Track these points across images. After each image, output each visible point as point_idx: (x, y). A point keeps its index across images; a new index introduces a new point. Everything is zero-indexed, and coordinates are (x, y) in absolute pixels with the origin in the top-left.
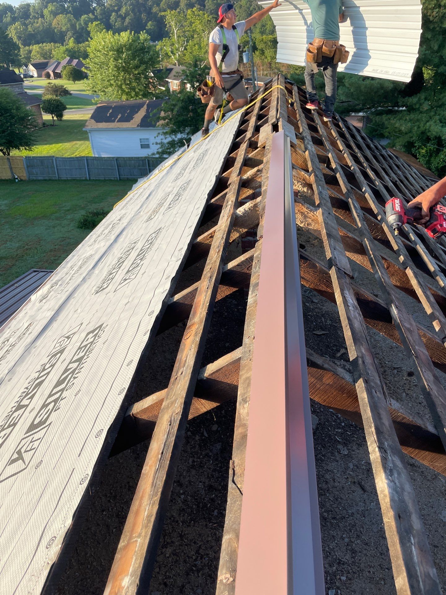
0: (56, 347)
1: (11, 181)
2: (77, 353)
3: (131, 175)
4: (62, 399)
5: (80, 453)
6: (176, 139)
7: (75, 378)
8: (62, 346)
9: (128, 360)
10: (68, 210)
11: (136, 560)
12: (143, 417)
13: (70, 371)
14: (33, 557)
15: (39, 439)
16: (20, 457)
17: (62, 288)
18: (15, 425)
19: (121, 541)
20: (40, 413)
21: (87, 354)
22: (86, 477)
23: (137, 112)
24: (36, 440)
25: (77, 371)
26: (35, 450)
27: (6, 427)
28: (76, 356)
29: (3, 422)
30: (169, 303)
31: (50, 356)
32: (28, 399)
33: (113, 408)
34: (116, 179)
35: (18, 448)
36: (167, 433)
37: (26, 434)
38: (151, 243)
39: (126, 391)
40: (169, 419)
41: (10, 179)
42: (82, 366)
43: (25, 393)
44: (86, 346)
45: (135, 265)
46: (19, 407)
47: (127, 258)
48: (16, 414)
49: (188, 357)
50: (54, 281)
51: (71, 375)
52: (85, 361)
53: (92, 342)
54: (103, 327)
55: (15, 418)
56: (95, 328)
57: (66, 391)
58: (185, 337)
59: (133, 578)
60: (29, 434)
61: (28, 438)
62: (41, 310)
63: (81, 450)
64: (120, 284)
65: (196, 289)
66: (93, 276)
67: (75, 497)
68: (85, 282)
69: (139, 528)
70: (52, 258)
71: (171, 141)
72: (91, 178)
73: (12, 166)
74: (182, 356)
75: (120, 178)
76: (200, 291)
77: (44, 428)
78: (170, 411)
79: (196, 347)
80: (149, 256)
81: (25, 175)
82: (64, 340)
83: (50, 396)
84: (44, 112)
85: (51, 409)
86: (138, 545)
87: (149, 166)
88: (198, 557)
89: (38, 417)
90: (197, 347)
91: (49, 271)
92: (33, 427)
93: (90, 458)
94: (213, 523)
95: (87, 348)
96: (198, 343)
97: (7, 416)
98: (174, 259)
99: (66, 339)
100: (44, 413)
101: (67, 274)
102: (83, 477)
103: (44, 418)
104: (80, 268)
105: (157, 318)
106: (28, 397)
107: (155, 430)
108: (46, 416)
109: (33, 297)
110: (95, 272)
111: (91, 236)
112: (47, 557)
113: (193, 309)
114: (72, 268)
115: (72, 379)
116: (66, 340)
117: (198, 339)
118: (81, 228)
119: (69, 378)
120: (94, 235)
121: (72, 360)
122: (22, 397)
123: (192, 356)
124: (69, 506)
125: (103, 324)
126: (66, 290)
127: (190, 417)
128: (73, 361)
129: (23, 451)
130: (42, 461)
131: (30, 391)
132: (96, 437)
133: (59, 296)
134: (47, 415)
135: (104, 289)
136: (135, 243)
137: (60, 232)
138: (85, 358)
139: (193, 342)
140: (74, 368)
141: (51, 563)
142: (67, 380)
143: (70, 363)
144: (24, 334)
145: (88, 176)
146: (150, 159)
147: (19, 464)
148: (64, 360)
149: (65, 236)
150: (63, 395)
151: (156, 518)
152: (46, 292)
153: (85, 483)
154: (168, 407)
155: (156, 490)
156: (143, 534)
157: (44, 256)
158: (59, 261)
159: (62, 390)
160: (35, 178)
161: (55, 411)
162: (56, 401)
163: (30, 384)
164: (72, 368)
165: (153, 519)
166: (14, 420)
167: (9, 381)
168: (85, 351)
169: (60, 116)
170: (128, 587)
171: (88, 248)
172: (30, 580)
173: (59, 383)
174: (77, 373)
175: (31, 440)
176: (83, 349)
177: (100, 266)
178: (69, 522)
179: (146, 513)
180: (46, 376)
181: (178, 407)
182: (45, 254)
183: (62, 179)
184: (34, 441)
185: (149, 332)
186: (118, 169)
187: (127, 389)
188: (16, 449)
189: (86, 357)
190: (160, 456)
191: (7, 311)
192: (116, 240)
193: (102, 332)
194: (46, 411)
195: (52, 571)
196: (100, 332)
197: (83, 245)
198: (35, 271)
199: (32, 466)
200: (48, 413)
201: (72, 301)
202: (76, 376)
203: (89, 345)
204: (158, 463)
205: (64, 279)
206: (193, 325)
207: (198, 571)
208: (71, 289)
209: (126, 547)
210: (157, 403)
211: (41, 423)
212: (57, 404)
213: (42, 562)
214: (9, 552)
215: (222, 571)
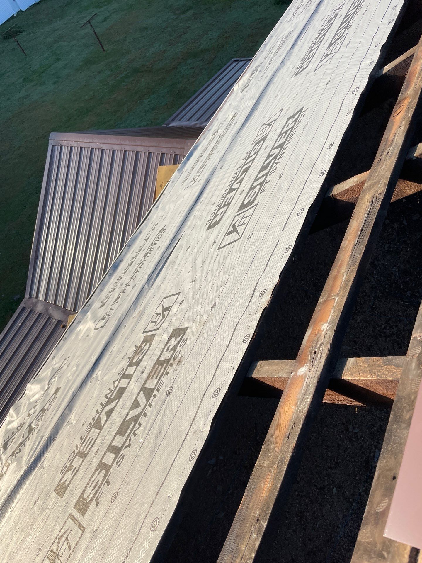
0: (259, 135)
2: (279, 139)
4: (266, 183)
5: (284, 228)
7: (277, 163)
8: (265, 134)
9: (329, 143)
11: (333, 312)
12: (342, 199)
13: (273, 157)
14: (250, 302)
15: (249, 216)
16: (235, 230)
17: (262, 74)
18: (229, 204)
19: (321, 297)
20: (249, 195)
21: (288, 139)
22: (290, 247)
24: (246, 217)
25: (279, 157)
27: (222, 206)
28: (277, 142)
29: (220, 202)
30: (377, 77)
31: (254, 144)
32: (238, 183)
33: (314, 189)
35: (233, 223)
36: (368, 212)
37: (238, 211)
38: (357, 6)
39: (326, 174)
40: (371, 200)
42: (283, 151)
43: (235, 178)
44: (286, 132)
45: (338, 36)
46: (231, 190)
47: (329, 29)
48: (229, 196)
49: (397, 135)
50: (254, 68)
51: (273, 160)
52: (286, 146)
53: (292, 128)
54: (303, 111)
55: (229, 199)
56: (296, 112)
57: (270, 175)
58: (394, 114)
59: (331, 325)
60: (241, 212)
61: (240, 215)
62: (243, 100)
63: (285, 226)
64: (321, 61)
65: (412, 57)
66: (293, 56)
67: (280, 262)
68: (284, 64)
69: (337, 289)
70: (251, 45)
74: (388, 137)
76: (417, 57)
77: (253, 207)
78: (372, 192)
79: (406, 123)
80: (354, 23)
82: (266, 127)
83: (256, 180)
85: (257, 191)
86: (336, 302)
89: (247, 198)
90: (408, 123)
91: (248, 59)
92: (243, 206)
93: (292, 233)
95: (288, 134)
96: (410, 119)
97: (222, 198)
98: (386, 21)
99: (268, 127)
100: (252, 195)
101: (265, 58)
102: (287, 247)
103: (252, 199)
104: (279, 49)
105: (363, 95)
106: (238, 181)
107: (355, 209)
108: (253, 197)
109: (235, 87)
110: (294, 52)
111: (290, 9)
112: (260, 303)
113: (406, 80)
114: (270, 50)
115: (275, 164)
116: (267, 128)
117: (410, 115)
119: (271, 163)
120: (293, 9)
121: (273, 146)
122: (233, 182)
123: (401, 134)
124: (276, 268)
125: (303, 108)
126: (265, 76)
127: (393, 199)
128: (275, 147)
129: (237, 225)
130: (252, 233)
131: (239, 176)
132: (298, 215)
133: (259, 83)
134: (254, 196)
135: (304, 69)
136: (338, 9)
137: (257, 12)
138: (286, 144)
139: (403, 119)
140: (276, 154)
141: (263, 308)
142: (270, 165)
143: (272, 149)
144: (230, 125)
147: (235, 236)
148: (267, 147)
149: (261, 17)
150: (267, 179)
151: (353, 283)
152: (246, 81)
153: (289, 252)
154: (370, 188)
155: (354, 261)
156: (341, 294)
157: (243, 43)
158: (257, 47)
159: (266, 175)
161: (261, 193)
162: (261, 184)
163: (239, 170)
164: (274, 154)
165: (350, 284)
166: (228, 200)
167: (221, 168)
168: (286, 137)
170: (326, 331)
171: (286, 25)
172: (248, 317)
173: (263, 168)
174: (279, 158)
175: (242, 216)
176: (284, 135)
177: (299, 43)
178: (276, 280)
179: (344, 278)
181: (381, 188)
182: (243, 41)
184: (245, 218)
185: (352, 112)
187: (327, 171)
188: (231, 224)
189: (287, 143)
190: (359, 233)
191: (213, 106)
192: (316, 10)
193: (302, 116)
194: (253, 193)
195: (264, 313)
196: (300, 117)
197: (281, 22)
198: (235, 61)
199: (245, 237)
200: (255, 195)
201: (272, 87)
202: (278, 161)
203: (289, 131)
204: (357, 238)
205: (262, 64)
206: (405, 98)
208: (270, 75)
209: (324, 303)
210: (358, 185)
211: (250, 203)
212: (262, 187)
213: (257, 306)
214: (232, 297)
215: (416, 330)
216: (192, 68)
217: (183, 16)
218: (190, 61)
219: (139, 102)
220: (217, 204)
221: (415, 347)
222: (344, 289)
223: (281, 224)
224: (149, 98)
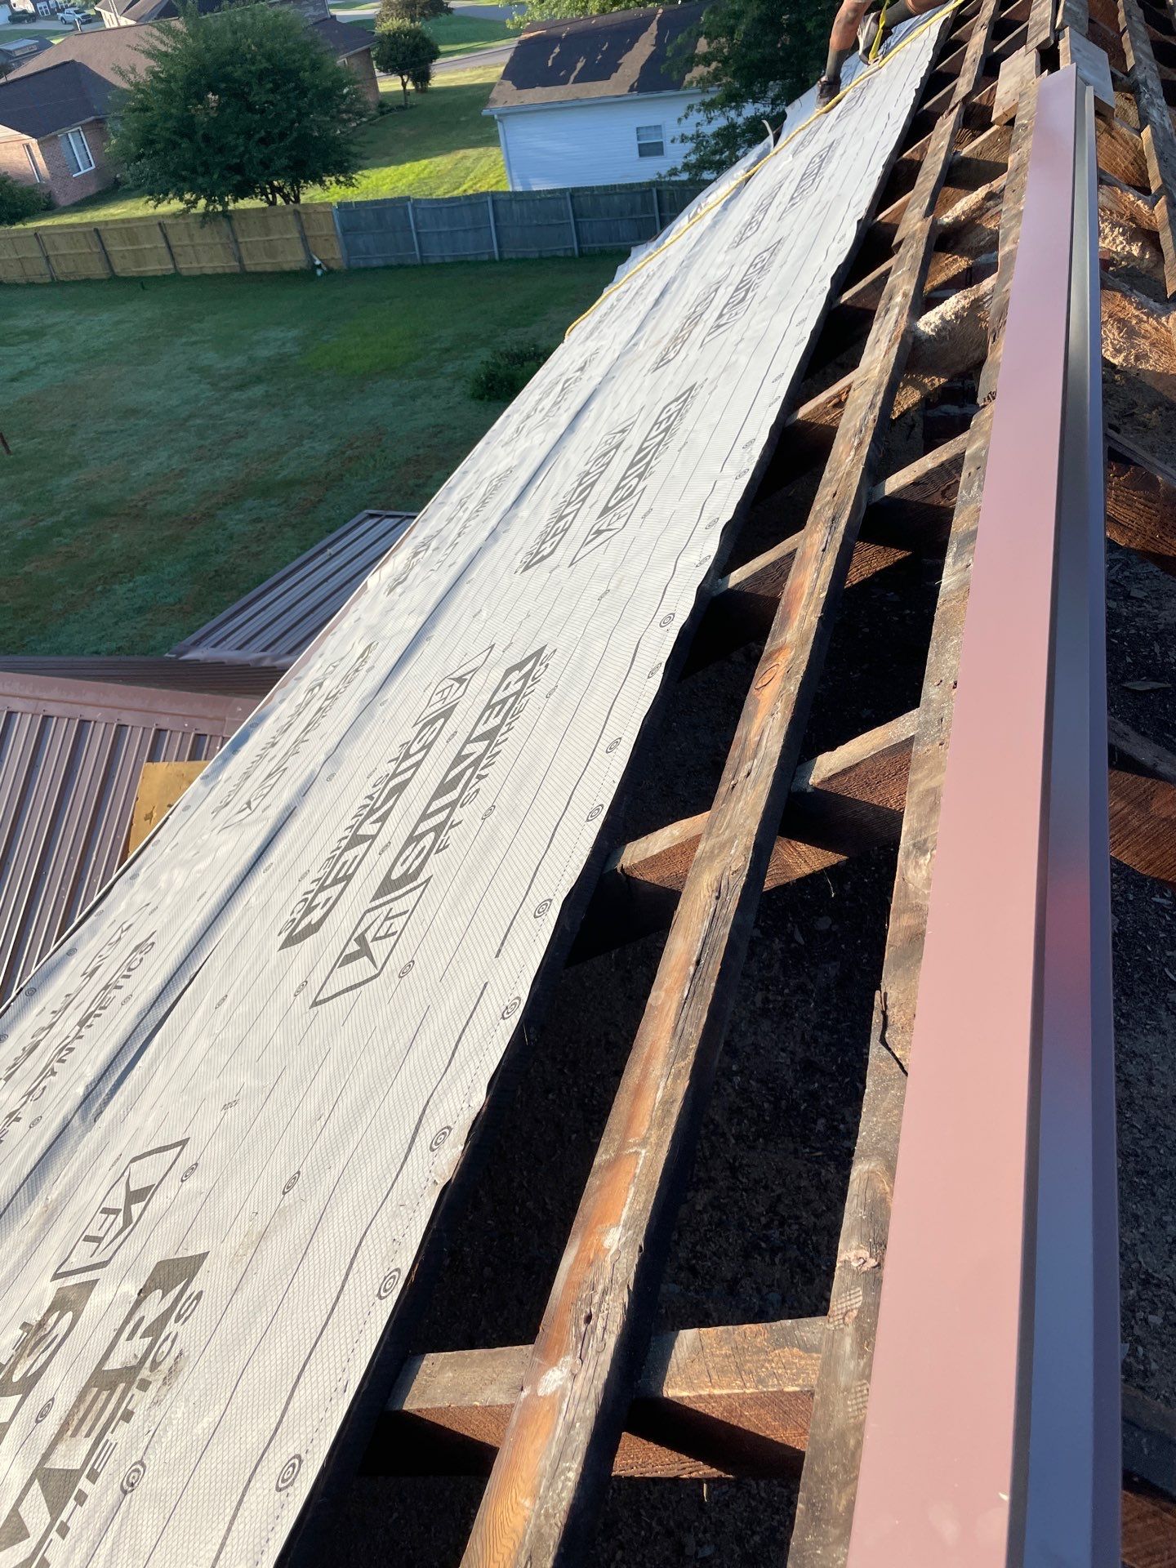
0: (432, 703)
1: (306, 275)
2: (484, 718)
3: (611, 241)
4: (452, 826)
5: (500, 951)
6: (740, 121)
7: (480, 777)
8: (448, 701)
9: (608, 739)
10: (447, 350)
11: (635, 1193)
12: (647, 878)
13: (469, 761)
14: (402, 1167)
15: (405, 913)
16: (364, 951)
17: (440, 557)
18: (348, 878)
19: (601, 1150)
20: (404, 856)
21: (508, 720)
22: (515, 1004)
23: (630, 47)
24: (397, 916)
25: (485, 762)
26: (396, 937)
27: (328, 883)
28: (480, 724)
29: (322, 872)
30: (715, 594)
31: (421, 725)
32: (374, 822)
33: (576, 850)
34: (569, 253)
35: (359, 931)
36: (710, 917)
37: (374, 899)
38: (666, 430)
39: (604, 813)
40: (716, 885)
41: (302, 269)
42: (496, 750)
43: (368, 809)
44: (504, 701)
45: (624, 493)
46: (356, 840)
47: (602, 473)
48: (349, 856)
49: (766, 734)
50: (420, 539)
51: (471, 770)
52: (503, 738)
53: (518, 694)
54: (544, 655)
55: (348, 864)
56: (525, 656)
57: (461, 807)
58: (757, 683)
59: (630, 1232)
60: (381, 901)
61: (380, 910)
62: (393, 613)
63: (502, 944)
64: (585, 543)
65: (791, 555)
66: (517, 526)
67: (490, 1046)
68: (496, 540)
69: (642, 1126)
70: (411, 482)
71: (726, 128)
72: (506, 256)
73: (308, 233)
74: (748, 733)
75: (580, 249)
76: (802, 558)
77: (415, 888)
78: (717, 866)
79: (786, 708)
80: (660, 466)
81: (338, 256)
82: (452, 686)
83: (424, 817)
84: (381, 71)
85: (428, 848)
86: (641, 1162)
87: (660, 210)
88: (772, 1221)
89: (399, 864)
90: (791, 707)
91: (405, 514)
92: (388, 886)
93: (522, 963)
94: (813, 1148)
95: (507, 707)
96: (794, 697)
97: (329, 859)
98: (730, 470)
99: (457, 685)
100: (413, 856)
101: (450, 520)
102: (507, 1003)
103: (414, 867)
104: (484, 503)
105: (684, 633)
106: (375, 817)
107: (679, 907)
108: (417, 863)
109: (373, 580)
110: (520, 515)
111: (508, 416)
112: (432, 1168)
113: (780, 608)
114: (462, 504)
115: (474, 781)
116: (455, 688)
117: (794, 688)
118: (481, 398)
119: (466, 777)
120: (516, 416)
121: (471, 735)
122: (361, 818)
123: (776, 731)
124: (478, 1064)
125: (544, 648)
126: (449, 561)
127: (768, 885)
128: (474, 736)
129: (369, 936)
130: (413, 962)
131: (377, 805)
132: (535, 917)
133: (434, 577)
134: (420, 860)
135: (544, 558)
136: (623, 431)
137: (430, 410)
138: (502, 731)
139: (780, 695)
140: (478, 754)
141: (442, 1183)
142: (463, 781)
143: (468, 741)
144: (357, 670)
145: (496, 249)
146: (663, 188)
147: (362, 967)
148: (453, 735)
149: (440, 421)
150: (455, 818)
151: (683, 1108)
152: (400, 568)
153: (513, 1017)
154: (711, 856)
155: (682, 1046)
156: (653, 1140)
157: (392, 477)
158: (427, 490)
159: (452, 805)
160: (362, 264)
161: (437, 852)
162: (438, 829)
163: (378, 788)
164: (472, 754)
165: (676, 1109)
166: (346, 867)
167: (329, 779)
168: (502, 714)
169: (422, 77)
170: (618, 1251)
171: (501, 452)
172: (395, 1215)
173: (444, 788)
174: (486, 767)
175: (385, 913)
176: (497, 709)
177: (533, 496)
178: (479, 1098)
179: (660, 1094)
180: (412, 771)
181: (738, 856)
182: (393, 472)
183: (432, 261)
184: (393, 917)
185: (662, 669)
186: (576, 223)
187: (606, 808)
188: (354, 933)
189: (504, 729)
190: (692, 969)
191: (312, 616)
192: (572, 427)
193: (543, 667)
194: (416, 851)
195: (445, 1199)
196: (537, 668)
197: (488, 443)
198: (372, 516)
199: (392, 972)
200: (422, 856)
201: (465, 589)
202: (483, 773)
203: (511, 700)
204: (688, 985)
205: (442, 533)
206: (780, 650)
207: (773, 1251)
208: (462, 560)
209: (611, 1165)
210: (682, 845)
211: (408, 878)
212: (442, 837)
213: (422, 1180)
214: (348, 1152)
215: (847, 1242)
216: (258, 520)
217: (236, 395)
218: (249, 503)
219: (99, 588)
220: (314, 875)
221: (848, 1289)
222: (661, 1124)
223: (492, 939)
224: (130, 581)
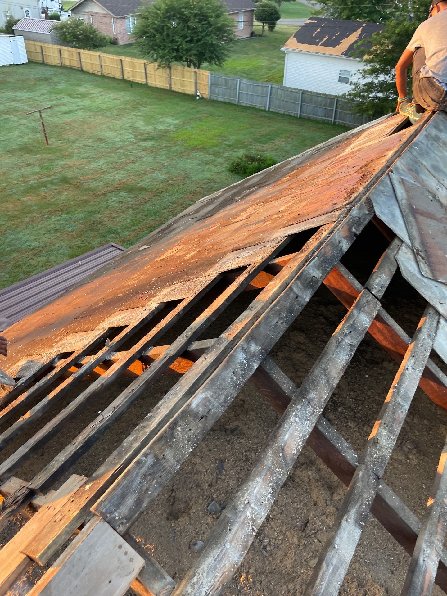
1: (191, 98)
3: (313, 115)
10: (229, 146)
23: (348, 36)
34: (296, 115)
41: (192, 95)
72: (271, 110)
73: (198, 81)
75: (300, 115)
81: (207, 93)
87: (336, 108)
137: (210, 171)
145: (267, 106)
146: (340, 99)
149: (212, 178)
160: (215, 98)
169: (272, 25)
182: (183, 195)
183: (242, 104)
186: (301, 105)
216: (122, 202)
217: (141, 143)
218: (122, 194)
219: (47, 216)
224: (60, 216)
